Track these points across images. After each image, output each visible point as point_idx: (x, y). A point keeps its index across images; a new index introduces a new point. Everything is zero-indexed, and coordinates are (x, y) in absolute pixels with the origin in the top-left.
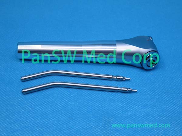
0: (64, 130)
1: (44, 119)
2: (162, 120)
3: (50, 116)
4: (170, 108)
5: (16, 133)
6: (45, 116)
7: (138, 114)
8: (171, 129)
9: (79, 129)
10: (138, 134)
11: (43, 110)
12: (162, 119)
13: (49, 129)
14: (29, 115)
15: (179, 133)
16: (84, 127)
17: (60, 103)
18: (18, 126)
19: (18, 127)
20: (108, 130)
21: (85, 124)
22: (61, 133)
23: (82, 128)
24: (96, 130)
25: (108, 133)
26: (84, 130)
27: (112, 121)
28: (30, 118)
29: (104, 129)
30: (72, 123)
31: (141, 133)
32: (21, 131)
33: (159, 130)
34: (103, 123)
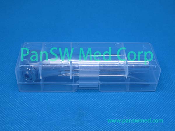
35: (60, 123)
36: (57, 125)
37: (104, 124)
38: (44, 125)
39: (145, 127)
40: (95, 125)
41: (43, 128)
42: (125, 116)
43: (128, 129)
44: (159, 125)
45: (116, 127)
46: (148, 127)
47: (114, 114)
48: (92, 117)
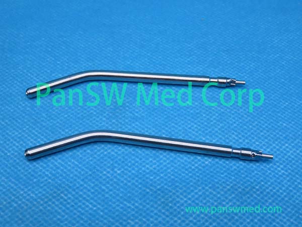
0: (43, 121)
3: (19, 99)
6: (9, 99)
8: (233, 112)
9: (68, 118)
11: (6, 89)
13: (16, 121)
15: (246, 118)
16: (78, 116)
17: (36, 77)
21: (79, 110)
22: (38, 127)
23: (74, 117)
24: (98, 119)
25: (121, 123)
29: (114, 116)
31: (179, 120)
33: (210, 115)
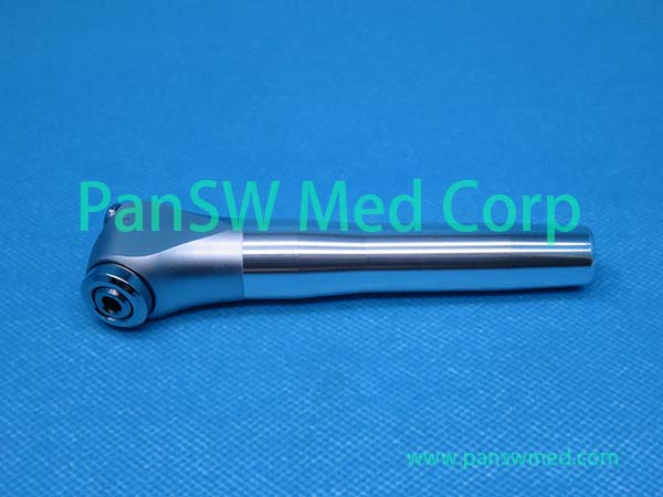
1: (136, 380)
2: (503, 359)
4: (526, 324)
5: (56, 428)
7: (426, 347)
10: (427, 405)
12: (503, 356)
14: (90, 371)
18: (60, 406)
19: (57, 408)
20: (336, 400)
26: (261, 404)
27: (347, 371)
28: (94, 382)
30: (225, 386)
32: (68, 420)
34: (320, 380)
35: (256, 411)
36: (244, 419)
37: (422, 409)
38: (192, 421)
39: (581, 411)
40: (387, 413)
41: (192, 433)
42: (501, 373)
43: (515, 420)
44: (632, 402)
45: (468, 418)
46: (591, 410)
47: (456, 369)
48: (373, 385)
